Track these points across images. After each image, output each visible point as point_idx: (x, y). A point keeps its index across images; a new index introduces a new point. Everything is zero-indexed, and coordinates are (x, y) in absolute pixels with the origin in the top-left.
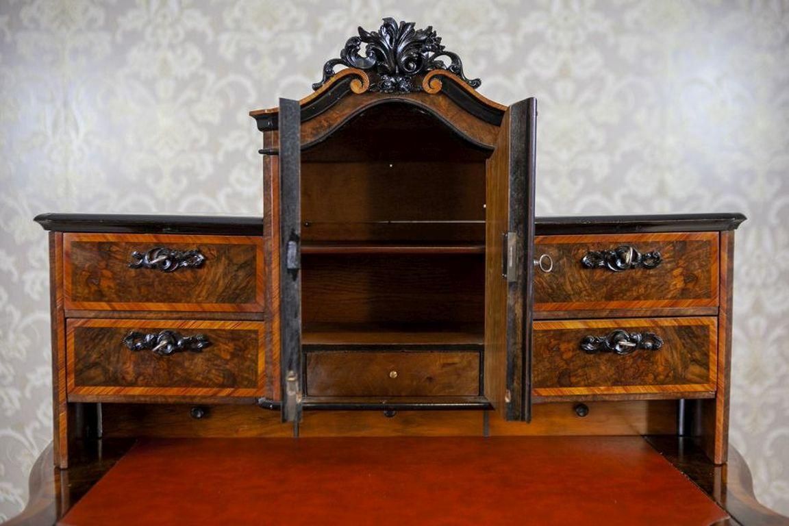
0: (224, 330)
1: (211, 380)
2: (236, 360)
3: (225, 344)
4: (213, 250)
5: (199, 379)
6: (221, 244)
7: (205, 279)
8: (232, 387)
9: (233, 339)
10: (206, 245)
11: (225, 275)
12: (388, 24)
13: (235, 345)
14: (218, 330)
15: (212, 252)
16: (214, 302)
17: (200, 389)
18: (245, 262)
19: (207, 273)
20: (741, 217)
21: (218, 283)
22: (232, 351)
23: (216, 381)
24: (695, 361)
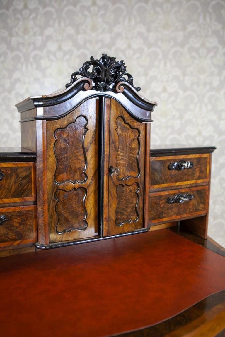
0: (15, 212)
1: (9, 238)
2: (22, 226)
3: (16, 219)
4: (8, 170)
5: (3, 238)
6: (13, 167)
7: (4, 186)
8: (21, 240)
9: (20, 216)
10: (4, 168)
11: (15, 183)
12: (104, 57)
13: (21, 218)
14: (12, 212)
15: (8, 172)
16: (10, 197)
17: (3, 243)
18: (26, 176)
19: (6, 183)
20: (214, 148)
21: (11, 188)
22: (20, 222)
23: (12, 238)
24: (201, 203)
